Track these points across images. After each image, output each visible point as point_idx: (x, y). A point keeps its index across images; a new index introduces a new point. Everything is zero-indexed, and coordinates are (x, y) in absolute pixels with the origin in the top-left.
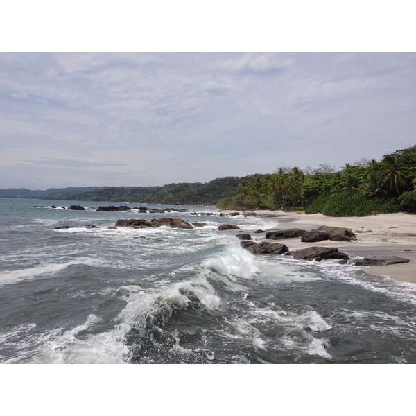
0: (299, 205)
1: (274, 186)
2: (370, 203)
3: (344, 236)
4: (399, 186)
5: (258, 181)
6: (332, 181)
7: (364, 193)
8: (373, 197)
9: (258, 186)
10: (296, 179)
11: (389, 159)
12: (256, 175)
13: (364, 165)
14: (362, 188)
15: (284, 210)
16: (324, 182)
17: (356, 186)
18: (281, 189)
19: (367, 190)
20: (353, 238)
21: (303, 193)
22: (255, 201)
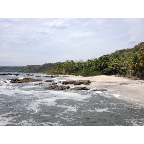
0: (73, 73)
1: (65, 67)
2: (95, 72)
3: (87, 83)
4: (104, 67)
5: (60, 65)
6: (84, 65)
7: (93, 69)
8: (96, 70)
9: (60, 66)
10: (72, 64)
11: (101, 58)
12: (59, 63)
13: (93, 60)
14: (93, 67)
15: (68, 74)
16: (81, 65)
17: (91, 67)
18: (67, 67)
19: (94, 68)
20: (90, 83)
21: (74, 69)
22: (59, 72)
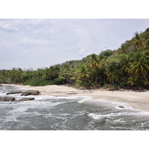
0: (21, 82)
1: (11, 75)
2: (46, 82)
3: (36, 93)
4: (54, 76)
5: (4, 72)
6: (33, 74)
7: (44, 78)
8: (46, 80)
9: (4, 74)
10: (20, 72)
11: (51, 67)
12: (3, 70)
13: (44, 69)
14: (43, 77)
15: (14, 84)
16: (30, 74)
17: (41, 76)
18: (14, 76)
19: (44, 77)
20: (40, 94)
21: (22, 78)
22: (2, 80)
